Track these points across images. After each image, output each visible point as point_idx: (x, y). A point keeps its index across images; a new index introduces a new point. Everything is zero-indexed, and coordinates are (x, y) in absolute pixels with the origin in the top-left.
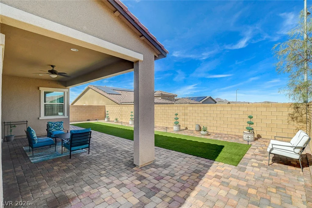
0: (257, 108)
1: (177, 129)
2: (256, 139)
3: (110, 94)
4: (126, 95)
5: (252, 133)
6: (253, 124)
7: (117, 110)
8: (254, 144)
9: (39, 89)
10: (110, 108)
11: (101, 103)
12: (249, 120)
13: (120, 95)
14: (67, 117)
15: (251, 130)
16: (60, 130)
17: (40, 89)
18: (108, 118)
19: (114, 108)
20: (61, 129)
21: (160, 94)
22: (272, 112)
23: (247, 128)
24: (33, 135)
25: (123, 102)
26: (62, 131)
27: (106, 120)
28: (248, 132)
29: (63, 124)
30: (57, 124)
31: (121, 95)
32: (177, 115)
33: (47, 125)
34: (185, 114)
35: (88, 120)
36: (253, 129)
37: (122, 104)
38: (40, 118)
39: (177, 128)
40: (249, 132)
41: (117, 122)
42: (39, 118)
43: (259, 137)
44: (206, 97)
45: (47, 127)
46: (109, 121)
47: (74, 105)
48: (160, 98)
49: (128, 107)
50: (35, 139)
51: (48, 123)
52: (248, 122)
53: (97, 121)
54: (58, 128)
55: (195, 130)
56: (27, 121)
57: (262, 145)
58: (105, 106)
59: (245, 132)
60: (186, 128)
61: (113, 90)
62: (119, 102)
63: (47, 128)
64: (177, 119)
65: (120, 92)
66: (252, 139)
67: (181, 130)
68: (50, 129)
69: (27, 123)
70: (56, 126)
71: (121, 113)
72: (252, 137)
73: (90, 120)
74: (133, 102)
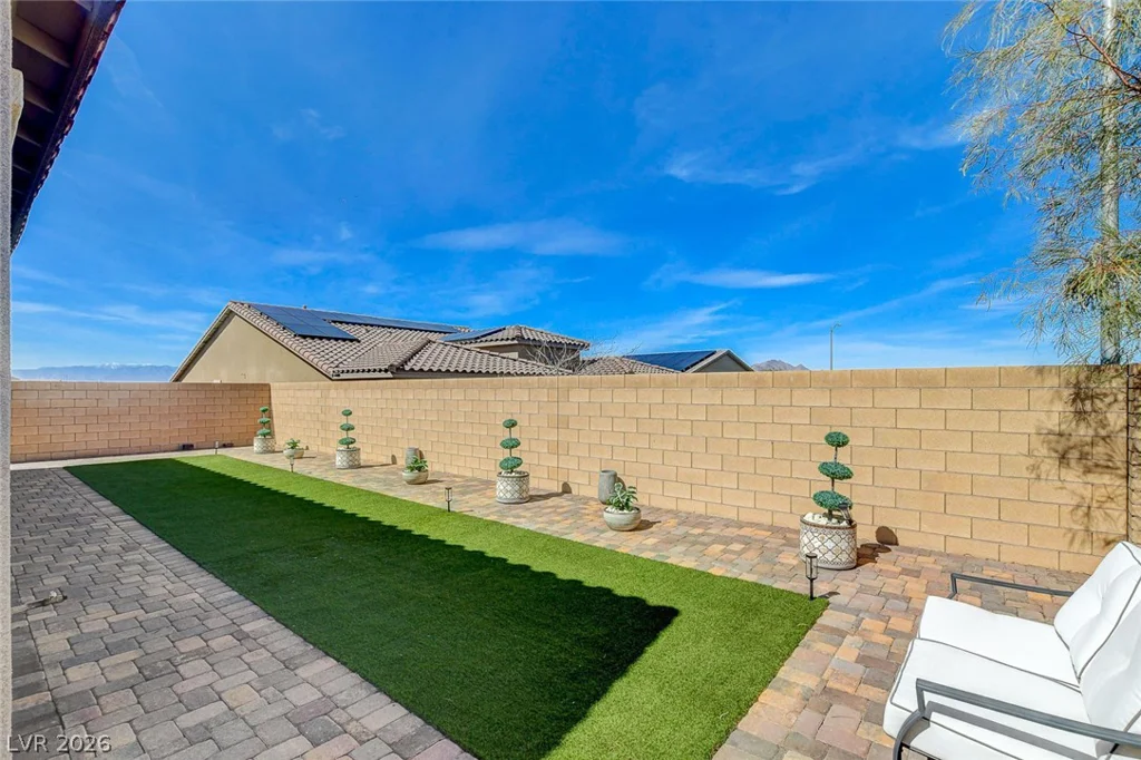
0: (877, 392)
1: (508, 495)
2: (864, 556)
3: (304, 337)
5: (844, 524)
6: (847, 475)
8: (847, 587)
12: (828, 454)
13: (353, 340)
15: (837, 509)
18: (268, 439)
19: (299, 394)
21: (513, 339)
22: (949, 414)
23: (820, 499)
25: (350, 369)
27: (257, 444)
28: (824, 521)
31: (359, 342)
32: (511, 424)
34: (561, 423)
35: (185, 448)
36: (846, 506)
37: (343, 376)
39: (509, 488)
40: (830, 516)
43: (886, 540)
44: (713, 353)
47: (184, 381)
49: (346, 390)
52: (824, 468)
55: (597, 497)
57: (888, 596)
59: (808, 518)
60: (566, 489)
62: (331, 370)
64: (512, 444)
66: (844, 557)
67: (532, 499)
71: (322, 417)
72: (844, 545)
73: (192, 446)
74: (386, 371)
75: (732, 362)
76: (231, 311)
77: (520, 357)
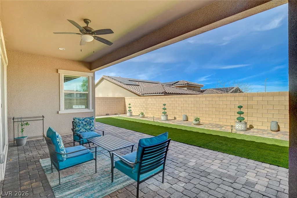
3: (127, 85)
4: (145, 86)
7: (140, 102)
9: (57, 72)
10: (131, 100)
11: (118, 95)
13: (138, 85)
14: (93, 111)
16: (91, 131)
17: (59, 72)
18: (131, 112)
19: (136, 100)
20: (92, 129)
21: (186, 84)
24: (59, 144)
25: (145, 93)
26: (93, 132)
27: (128, 114)
29: (94, 120)
30: (86, 121)
33: (73, 122)
35: (107, 115)
37: (145, 95)
38: (60, 112)
41: (144, 117)
42: (58, 112)
45: (73, 125)
46: (131, 116)
48: (186, 89)
50: (63, 152)
51: (74, 120)
53: (117, 116)
54: (88, 127)
56: (43, 117)
58: (124, 98)
61: (129, 81)
62: (141, 94)
63: (73, 127)
65: (137, 83)
68: (77, 128)
69: (43, 120)
70: (85, 125)
73: (109, 114)
74: (162, 93)
75: (237, 91)
76: (103, 78)
77: (187, 89)
